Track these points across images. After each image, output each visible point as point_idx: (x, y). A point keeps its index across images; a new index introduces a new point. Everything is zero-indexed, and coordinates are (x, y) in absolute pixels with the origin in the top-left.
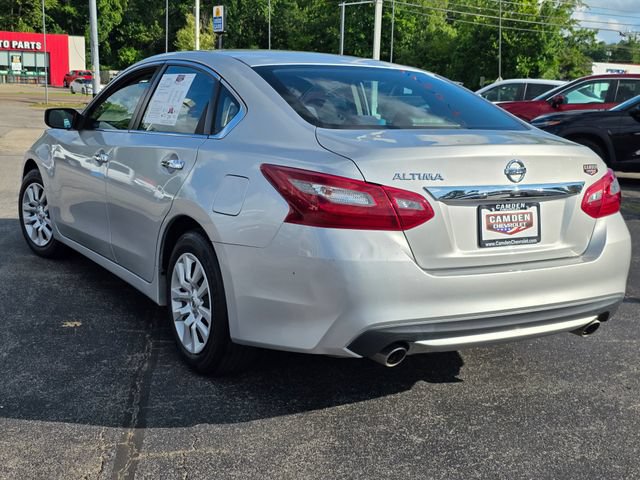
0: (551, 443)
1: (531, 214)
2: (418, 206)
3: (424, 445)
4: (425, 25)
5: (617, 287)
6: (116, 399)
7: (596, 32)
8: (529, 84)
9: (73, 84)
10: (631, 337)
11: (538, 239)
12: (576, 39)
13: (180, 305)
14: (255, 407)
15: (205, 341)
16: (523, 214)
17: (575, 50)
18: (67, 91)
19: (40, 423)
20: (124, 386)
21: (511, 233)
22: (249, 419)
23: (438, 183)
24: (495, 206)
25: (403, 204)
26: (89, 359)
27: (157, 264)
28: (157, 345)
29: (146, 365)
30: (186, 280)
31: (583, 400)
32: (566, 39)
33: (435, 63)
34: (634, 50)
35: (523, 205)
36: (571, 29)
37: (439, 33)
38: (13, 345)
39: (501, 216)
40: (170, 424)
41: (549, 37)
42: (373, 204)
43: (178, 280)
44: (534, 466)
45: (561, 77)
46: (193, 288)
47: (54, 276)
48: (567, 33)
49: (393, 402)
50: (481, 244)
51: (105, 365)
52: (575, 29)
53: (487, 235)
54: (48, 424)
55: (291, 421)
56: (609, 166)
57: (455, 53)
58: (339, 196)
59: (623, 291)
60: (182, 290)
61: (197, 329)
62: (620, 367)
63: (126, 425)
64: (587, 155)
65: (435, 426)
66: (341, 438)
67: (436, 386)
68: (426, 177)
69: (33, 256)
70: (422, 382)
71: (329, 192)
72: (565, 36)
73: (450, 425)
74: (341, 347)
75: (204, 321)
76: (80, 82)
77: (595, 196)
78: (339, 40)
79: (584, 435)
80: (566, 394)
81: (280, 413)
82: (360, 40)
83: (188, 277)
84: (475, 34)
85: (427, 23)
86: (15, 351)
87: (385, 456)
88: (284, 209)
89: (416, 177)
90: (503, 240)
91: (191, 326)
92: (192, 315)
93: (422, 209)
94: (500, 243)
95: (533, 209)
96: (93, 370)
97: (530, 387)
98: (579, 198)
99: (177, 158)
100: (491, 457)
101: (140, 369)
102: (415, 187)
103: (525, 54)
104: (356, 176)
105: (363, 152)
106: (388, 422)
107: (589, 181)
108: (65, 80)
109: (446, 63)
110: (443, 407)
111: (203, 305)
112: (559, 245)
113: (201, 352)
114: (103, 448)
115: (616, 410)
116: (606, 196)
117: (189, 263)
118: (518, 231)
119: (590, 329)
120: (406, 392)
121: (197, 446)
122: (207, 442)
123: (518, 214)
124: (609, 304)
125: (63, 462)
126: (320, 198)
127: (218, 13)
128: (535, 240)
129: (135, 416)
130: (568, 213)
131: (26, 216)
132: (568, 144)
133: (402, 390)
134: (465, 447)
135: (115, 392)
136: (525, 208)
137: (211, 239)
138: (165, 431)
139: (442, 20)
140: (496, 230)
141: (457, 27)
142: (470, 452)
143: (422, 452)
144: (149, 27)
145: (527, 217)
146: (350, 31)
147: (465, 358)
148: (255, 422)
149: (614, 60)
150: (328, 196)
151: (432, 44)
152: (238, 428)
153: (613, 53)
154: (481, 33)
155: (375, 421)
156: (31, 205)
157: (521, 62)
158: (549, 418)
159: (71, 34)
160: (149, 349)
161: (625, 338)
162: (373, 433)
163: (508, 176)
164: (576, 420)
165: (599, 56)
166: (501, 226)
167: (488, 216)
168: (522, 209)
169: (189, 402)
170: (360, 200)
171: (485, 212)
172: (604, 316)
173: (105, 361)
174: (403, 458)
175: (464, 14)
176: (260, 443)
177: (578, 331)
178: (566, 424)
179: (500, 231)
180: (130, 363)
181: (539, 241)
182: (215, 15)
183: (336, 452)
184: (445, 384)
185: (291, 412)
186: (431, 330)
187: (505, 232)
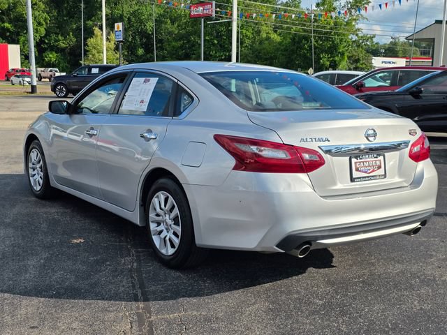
0: (401, 301)
1: (380, 161)
2: (315, 158)
3: (324, 305)
4: (259, 32)
5: (430, 205)
6: (123, 286)
7: (374, 36)
8: (338, 74)
9: (13, 78)
10: (434, 237)
12: (361, 41)
13: (156, 225)
14: (213, 287)
15: (177, 247)
16: (376, 161)
17: (360, 49)
18: (9, 84)
19: (82, 301)
20: (125, 278)
21: (369, 173)
22: (211, 293)
23: (326, 143)
24: (359, 156)
25: (306, 156)
26: (97, 262)
27: (138, 199)
28: (137, 252)
29: (135, 264)
30: (161, 209)
31: (414, 276)
32: (354, 42)
33: (266, 59)
34: (398, 48)
35: (375, 156)
36: (357, 35)
37: (268, 38)
38: (45, 255)
39: (363, 162)
40: (164, 299)
41: (341, 41)
42: (289, 157)
43: (155, 209)
44: (394, 314)
45: (352, 68)
46: (165, 214)
47: (53, 211)
48: (355, 38)
49: (298, 281)
50: (352, 180)
51: (109, 265)
52: (360, 35)
53: (356, 175)
54: (87, 302)
55: (238, 294)
56: (422, 130)
57: (280, 52)
58: (267, 153)
59: (434, 207)
60: (158, 215)
61: (170, 239)
62: (432, 255)
63: (136, 300)
64: (409, 124)
65: (327, 294)
66: (273, 303)
67: (322, 270)
68: (320, 140)
69: (34, 199)
70: (312, 268)
71: (261, 151)
72: (354, 39)
73: (337, 293)
74: (272, 246)
75: (175, 234)
76: (18, 77)
77: (416, 149)
78: (200, 45)
79: (419, 296)
80: (402, 272)
81: (230, 290)
82: (214, 44)
83: (163, 206)
84: (293, 39)
85: (260, 32)
86: (47, 259)
87: (302, 312)
88: (232, 162)
89: (314, 140)
90: (365, 177)
91: (165, 238)
92: (165, 231)
93: (318, 159)
94: (363, 179)
95: (381, 158)
96: (103, 269)
97: (380, 269)
98: (407, 150)
99: (151, 132)
100: (366, 310)
101: (132, 267)
102: (314, 146)
103: (326, 52)
104: (278, 140)
105: (281, 126)
106: (298, 292)
107: (413, 139)
108: (6, 75)
109: (273, 59)
110: (330, 283)
111: (174, 224)
112: (397, 179)
113: (173, 254)
114: (127, 314)
115: (434, 279)
116: (422, 148)
117: (162, 198)
118: (373, 171)
119: (416, 231)
120: (304, 275)
121: (186, 311)
122: (191, 309)
123: (372, 161)
124: (428, 214)
125: (106, 323)
126: (255, 154)
127: (118, 28)
128: (383, 177)
129: (140, 295)
130: (401, 159)
131: (31, 171)
132: (397, 117)
133: (301, 273)
134: (349, 305)
135: (122, 281)
136: (377, 157)
137: (181, 182)
138: (162, 302)
139: (270, 30)
140: (360, 171)
141: (280, 35)
142: (353, 308)
143: (324, 309)
144: (65, 37)
145: (378, 163)
146: (207, 38)
147: (334, 253)
148: (216, 295)
149: (386, 55)
150: (260, 153)
151: (264, 46)
152: (206, 299)
153: (385, 50)
154: (297, 39)
155: (290, 292)
156: (33, 164)
157: (324, 57)
158: (396, 286)
159: (9, 43)
160: (133, 255)
161: (430, 238)
162: (291, 299)
163: (367, 138)
164: (412, 287)
165: (376, 53)
166: (363, 169)
167: (356, 163)
168: (375, 158)
169: (170, 285)
170: (281, 155)
171: (354, 160)
172: (424, 223)
173: (108, 263)
174: (313, 313)
175: (285, 26)
176: (223, 307)
177: (408, 233)
178: (407, 289)
179: (363, 172)
180: (124, 264)
181: (385, 177)
182: (116, 30)
183: (272, 311)
184: (327, 269)
185: (236, 289)
186: (326, 234)
187: (366, 172)
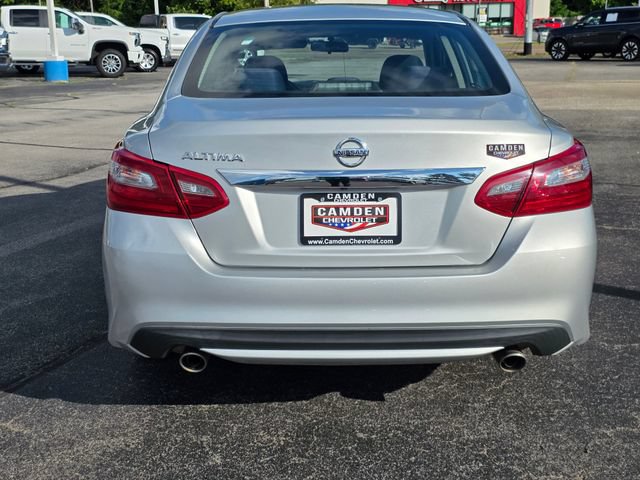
1: (386, 208)
2: (211, 194)
11: (397, 240)
16: (374, 207)
21: (351, 230)
24: (325, 195)
25: (190, 188)
35: (372, 196)
39: (337, 208)
42: (155, 186)
50: (304, 241)
53: (312, 230)
90: (337, 238)
93: (214, 195)
94: (331, 242)
95: (391, 202)
112: (433, 250)
118: (362, 227)
123: (363, 207)
128: (391, 241)
136: (376, 200)
140: (327, 225)
145: (380, 211)
163: (338, 159)
166: (335, 220)
167: (314, 208)
168: (371, 200)
171: (310, 202)
179: (333, 226)
181: (398, 242)
186: (216, 337)
187: (340, 227)
